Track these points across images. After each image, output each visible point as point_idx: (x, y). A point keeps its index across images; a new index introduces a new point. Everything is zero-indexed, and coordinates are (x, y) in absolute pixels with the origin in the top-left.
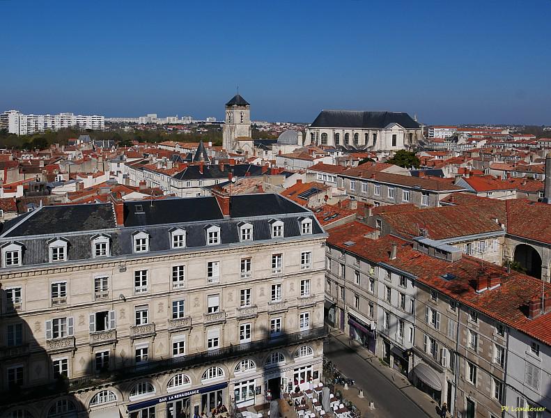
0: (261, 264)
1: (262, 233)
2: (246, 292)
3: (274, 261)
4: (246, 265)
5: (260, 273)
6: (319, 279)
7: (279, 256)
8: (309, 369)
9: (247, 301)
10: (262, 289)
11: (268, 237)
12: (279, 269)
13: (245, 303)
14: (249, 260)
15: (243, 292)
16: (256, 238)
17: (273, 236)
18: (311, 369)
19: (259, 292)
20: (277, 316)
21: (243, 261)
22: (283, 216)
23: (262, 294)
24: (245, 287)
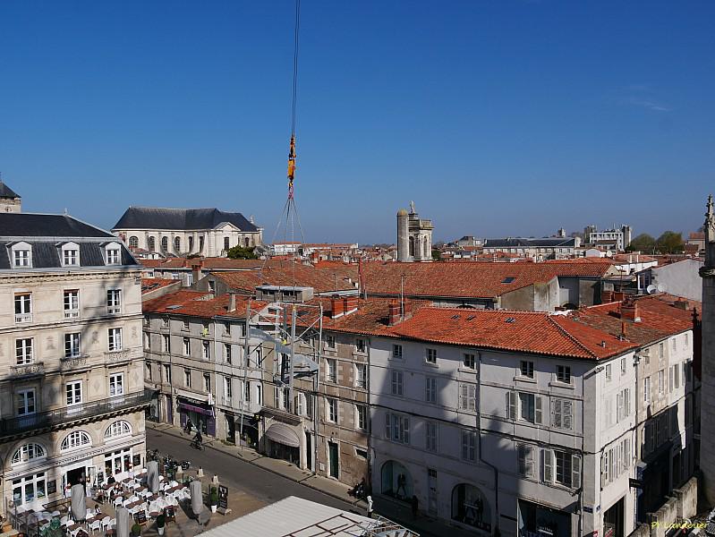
0: (47, 303)
1: (46, 258)
2: (24, 342)
3: (67, 300)
4: (22, 304)
5: (46, 315)
6: (134, 328)
7: (75, 292)
8: (127, 453)
9: (28, 357)
10: (50, 339)
11: (57, 264)
12: (76, 311)
13: (24, 358)
14: (27, 297)
15: (19, 343)
16: (37, 264)
17: (63, 264)
18: (131, 453)
19: (45, 343)
20: (75, 378)
21: (18, 298)
22: (79, 239)
23: (51, 347)
24: (22, 336)
